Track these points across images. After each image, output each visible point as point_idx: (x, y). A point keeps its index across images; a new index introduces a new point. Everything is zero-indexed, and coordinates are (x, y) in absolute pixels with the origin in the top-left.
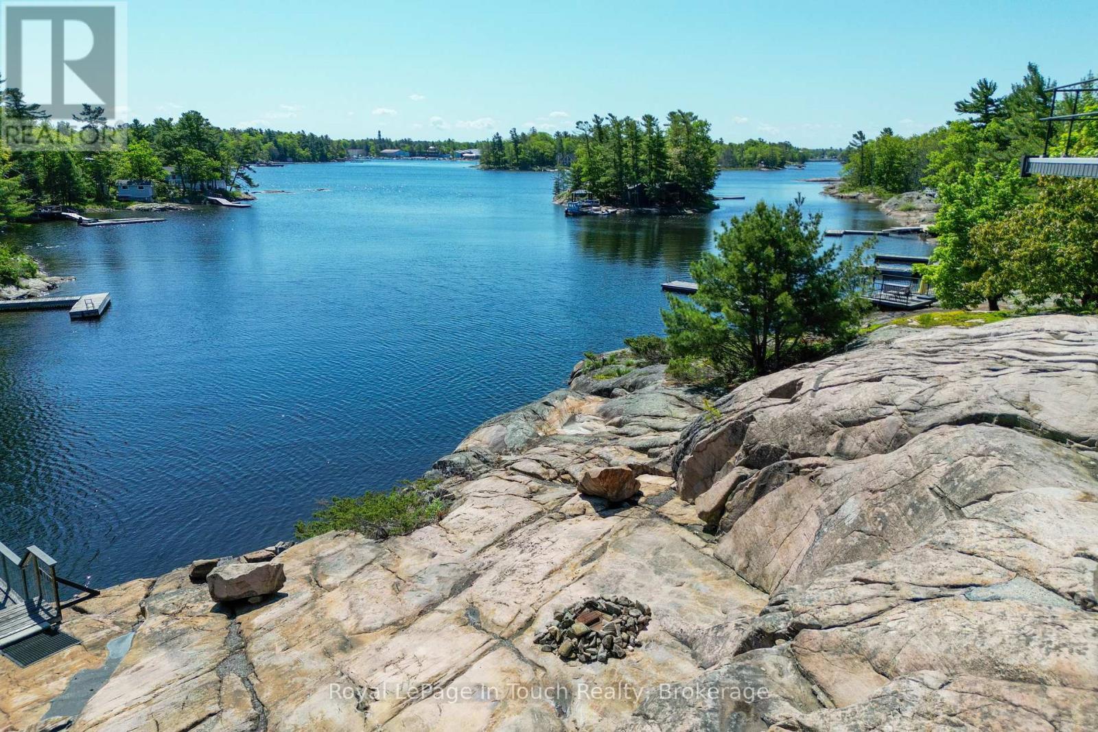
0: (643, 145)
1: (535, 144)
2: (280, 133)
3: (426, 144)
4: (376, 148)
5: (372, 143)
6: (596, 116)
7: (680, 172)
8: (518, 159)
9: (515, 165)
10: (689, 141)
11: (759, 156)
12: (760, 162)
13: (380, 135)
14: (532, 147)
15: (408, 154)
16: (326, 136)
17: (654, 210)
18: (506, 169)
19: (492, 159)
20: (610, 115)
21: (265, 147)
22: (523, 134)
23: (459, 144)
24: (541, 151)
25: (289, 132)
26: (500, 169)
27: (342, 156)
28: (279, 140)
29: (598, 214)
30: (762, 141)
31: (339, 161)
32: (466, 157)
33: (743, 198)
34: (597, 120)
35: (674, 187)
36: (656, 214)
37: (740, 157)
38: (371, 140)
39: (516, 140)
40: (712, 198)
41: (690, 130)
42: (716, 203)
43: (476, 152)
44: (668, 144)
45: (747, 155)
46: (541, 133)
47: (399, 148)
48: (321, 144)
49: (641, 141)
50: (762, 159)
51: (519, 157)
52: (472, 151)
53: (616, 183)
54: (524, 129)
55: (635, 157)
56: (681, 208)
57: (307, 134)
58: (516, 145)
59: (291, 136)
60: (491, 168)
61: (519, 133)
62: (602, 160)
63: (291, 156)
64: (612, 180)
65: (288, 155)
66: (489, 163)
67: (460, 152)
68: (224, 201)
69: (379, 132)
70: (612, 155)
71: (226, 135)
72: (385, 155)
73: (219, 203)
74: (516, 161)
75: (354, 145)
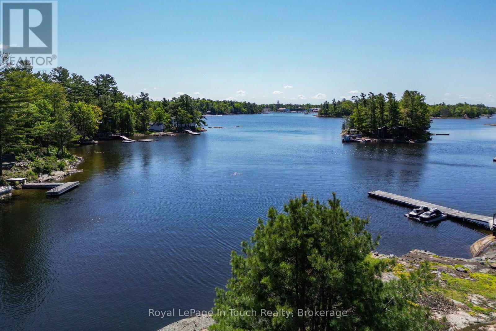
0: (386, 108)
1: (344, 106)
2: (236, 102)
3: (297, 106)
4: (276, 108)
5: (274, 105)
6: (362, 94)
7: (408, 121)
8: (335, 112)
9: (334, 115)
10: (413, 105)
11: (464, 111)
12: (464, 114)
13: (278, 102)
14: (343, 107)
15: (289, 110)
16: (255, 103)
17: (392, 140)
18: (329, 117)
19: (323, 112)
20: (370, 93)
21: (229, 108)
22: (339, 101)
23: (312, 105)
24: (347, 109)
25: (240, 102)
26: (326, 117)
27: (260, 111)
28: (235, 105)
29: (360, 142)
30: (466, 104)
31: (259, 113)
32: (315, 111)
33: (449, 134)
34: (363, 95)
35: (403, 128)
36: (393, 143)
37: (453, 112)
38: (275, 104)
39: (335, 104)
40: (429, 134)
41: (413, 100)
42: (431, 137)
43: (318, 109)
44: (401, 107)
45: (457, 110)
46: (347, 101)
47: (286, 108)
48: (252, 106)
49: (384, 105)
50: (466, 113)
51: (336, 111)
52: (318, 108)
53: (372, 126)
54: (339, 99)
55: (382, 113)
56: (408, 140)
57: (247, 102)
58: (334, 106)
59: (240, 103)
60: (322, 116)
61: (337, 101)
62: (365, 114)
63: (239, 112)
64: (369, 125)
65: (238, 111)
66: (322, 114)
67: (312, 109)
68: (191, 132)
69: (278, 101)
70: (370, 112)
71: (215, 103)
72: (280, 111)
73: (189, 133)
74: (334, 113)
75: (267, 106)
